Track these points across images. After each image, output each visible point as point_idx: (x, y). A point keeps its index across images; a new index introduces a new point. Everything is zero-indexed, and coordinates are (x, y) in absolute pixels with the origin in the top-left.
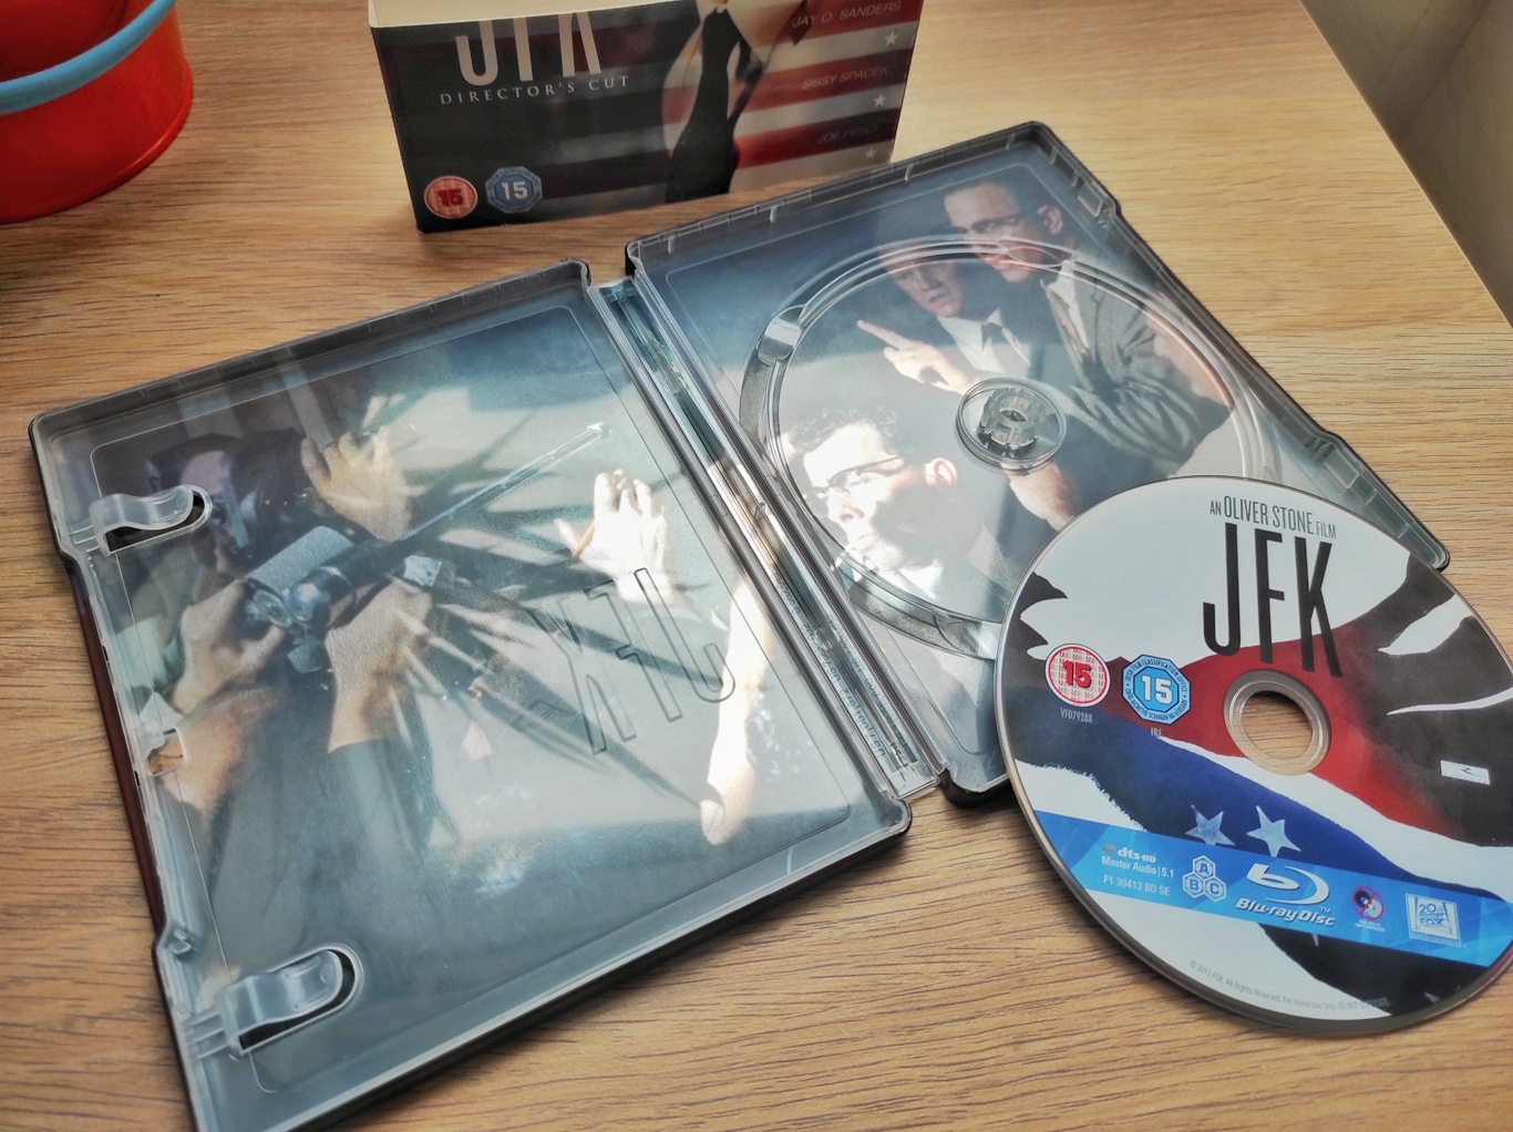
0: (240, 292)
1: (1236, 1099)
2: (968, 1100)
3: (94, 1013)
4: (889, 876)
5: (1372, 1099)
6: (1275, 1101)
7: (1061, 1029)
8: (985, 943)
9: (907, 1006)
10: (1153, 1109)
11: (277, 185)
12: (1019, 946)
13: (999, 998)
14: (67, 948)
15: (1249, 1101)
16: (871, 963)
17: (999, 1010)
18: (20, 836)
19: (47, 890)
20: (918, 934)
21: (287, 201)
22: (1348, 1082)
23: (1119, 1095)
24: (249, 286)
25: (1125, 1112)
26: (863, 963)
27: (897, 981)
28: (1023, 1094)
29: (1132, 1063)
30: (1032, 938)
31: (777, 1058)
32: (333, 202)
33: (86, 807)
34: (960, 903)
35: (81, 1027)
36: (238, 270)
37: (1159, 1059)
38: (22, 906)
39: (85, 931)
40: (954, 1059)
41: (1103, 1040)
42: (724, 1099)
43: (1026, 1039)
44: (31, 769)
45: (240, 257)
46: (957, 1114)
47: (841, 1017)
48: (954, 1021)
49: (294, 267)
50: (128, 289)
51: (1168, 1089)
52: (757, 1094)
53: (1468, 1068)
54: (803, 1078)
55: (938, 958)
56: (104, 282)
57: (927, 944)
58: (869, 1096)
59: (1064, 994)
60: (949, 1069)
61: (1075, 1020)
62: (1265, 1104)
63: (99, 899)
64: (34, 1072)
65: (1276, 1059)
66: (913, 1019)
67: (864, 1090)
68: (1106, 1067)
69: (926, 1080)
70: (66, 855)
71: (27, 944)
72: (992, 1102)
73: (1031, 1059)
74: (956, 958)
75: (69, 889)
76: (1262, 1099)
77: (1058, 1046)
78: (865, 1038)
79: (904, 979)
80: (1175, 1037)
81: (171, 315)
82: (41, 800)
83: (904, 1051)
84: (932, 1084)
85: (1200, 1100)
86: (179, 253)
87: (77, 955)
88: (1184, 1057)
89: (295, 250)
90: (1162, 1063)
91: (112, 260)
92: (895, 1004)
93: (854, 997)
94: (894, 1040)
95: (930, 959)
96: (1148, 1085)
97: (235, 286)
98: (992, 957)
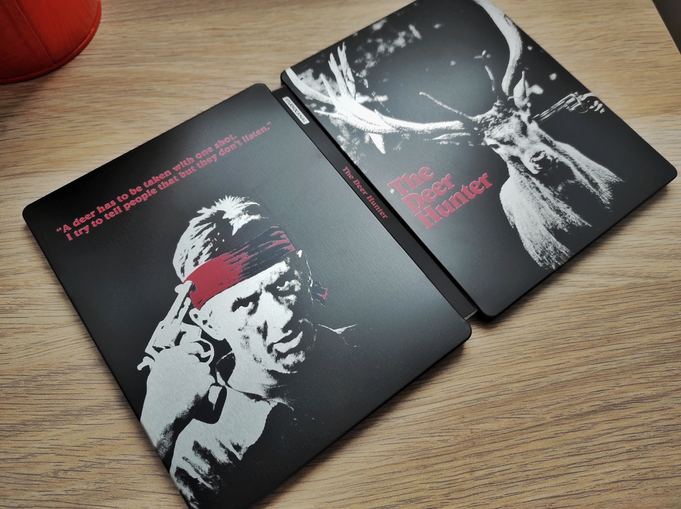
0: (99, 114)
1: (567, 494)
2: (450, 497)
3: (66, 468)
4: (414, 397)
5: (626, 492)
6: (584, 494)
7: (491, 465)
8: (457, 427)
9: (423, 457)
10: (530, 499)
11: (113, 55)
12: (472, 428)
13: (463, 451)
14: (52, 440)
15: (573, 495)
16: (407, 437)
17: (463, 457)
18: (25, 388)
19: (40, 413)
20: (428, 424)
21: (118, 64)
22: (616, 485)
23: (516, 494)
24: (104, 110)
25: (518, 501)
26: (403, 437)
27: (419, 445)
28: (474, 494)
29: (522, 479)
30: (478, 424)
31: (366, 481)
32: (141, 64)
33: (53, 374)
34: (446, 409)
35: (61, 474)
36: (98, 102)
37: (534, 477)
38: (30, 421)
39: (59, 432)
40: (444, 480)
41: (509, 469)
42: (343, 500)
43: (476, 469)
44: (27, 357)
45: (98, 95)
46: (445, 504)
47: (394, 462)
48: (444, 462)
49: (125, 100)
50: (46, 114)
51: (537, 490)
52: (358, 497)
53: (669, 477)
54: (378, 489)
55: (437, 434)
56: (34, 111)
57: (431, 428)
58: (407, 497)
59: (493, 449)
60: (441, 484)
61: (497, 461)
62: (580, 496)
63: (63, 417)
64: (43, 495)
65: (585, 476)
66: (426, 462)
67: (404, 494)
68: (510, 481)
69: (431, 489)
70: (47, 397)
71: (33, 438)
72: (460, 498)
73: (477, 479)
74: (445, 434)
75: (50, 413)
76: (578, 494)
77: (490, 472)
78: (404, 471)
79: (422, 444)
80: (541, 467)
81: (68, 127)
82: (33, 371)
83: (422, 477)
84: (434, 491)
85: (551, 495)
86: (70, 94)
87: (56, 442)
88: (544, 476)
89: (125, 91)
90: (535, 479)
91: (37, 99)
92: (418, 456)
93: (400, 453)
94: (417, 472)
95: (433, 435)
96: (529, 488)
97: (97, 111)
98: (461, 433)
